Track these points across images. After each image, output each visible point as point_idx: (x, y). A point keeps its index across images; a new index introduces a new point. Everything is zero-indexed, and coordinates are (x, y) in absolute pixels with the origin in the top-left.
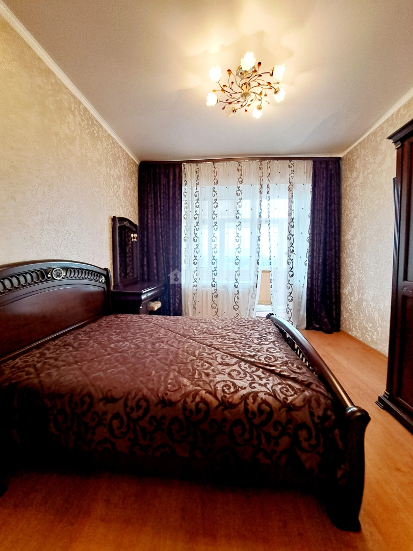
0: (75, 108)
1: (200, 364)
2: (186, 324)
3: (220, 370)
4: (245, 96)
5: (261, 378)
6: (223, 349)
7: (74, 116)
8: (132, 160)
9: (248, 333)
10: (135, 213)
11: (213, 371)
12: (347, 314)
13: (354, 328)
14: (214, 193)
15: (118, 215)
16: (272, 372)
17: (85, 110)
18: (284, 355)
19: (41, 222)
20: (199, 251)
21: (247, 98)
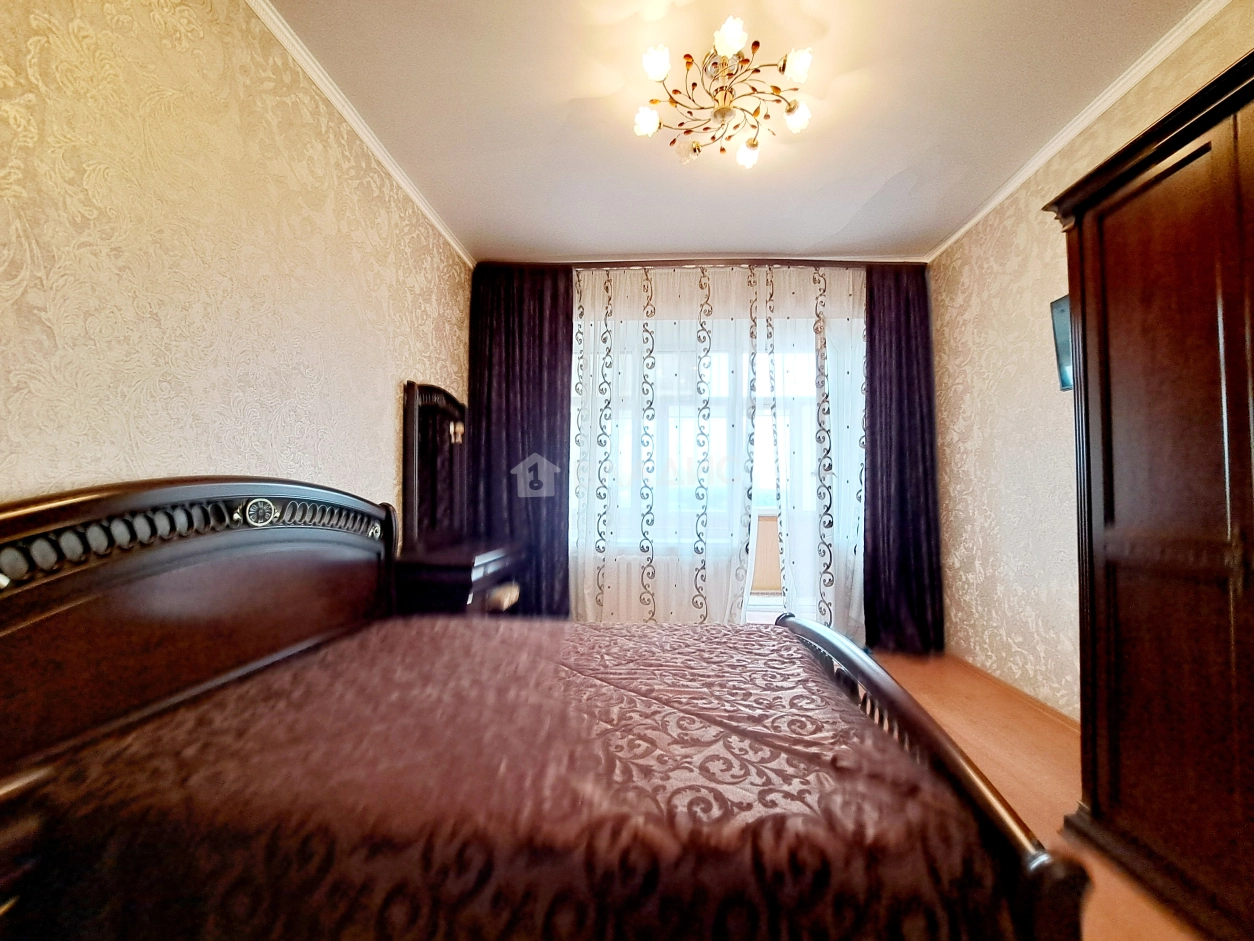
0: (328, 127)
1: (624, 742)
2: (581, 639)
3: (678, 758)
4: (723, 116)
5: (787, 779)
6: (680, 703)
7: (325, 147)
8: (459, 257)
9: (738, 660)
10: (462, 377)
11: (660, 759)
12: (960, 614)
13: (978, 648)
14: (647, 335)
15: (420, 379)
16: (814, 759)
17: (353, 135)
18: (837, 715)
19: (224, 384)
20: (611, 468)
21: (727, 119)
